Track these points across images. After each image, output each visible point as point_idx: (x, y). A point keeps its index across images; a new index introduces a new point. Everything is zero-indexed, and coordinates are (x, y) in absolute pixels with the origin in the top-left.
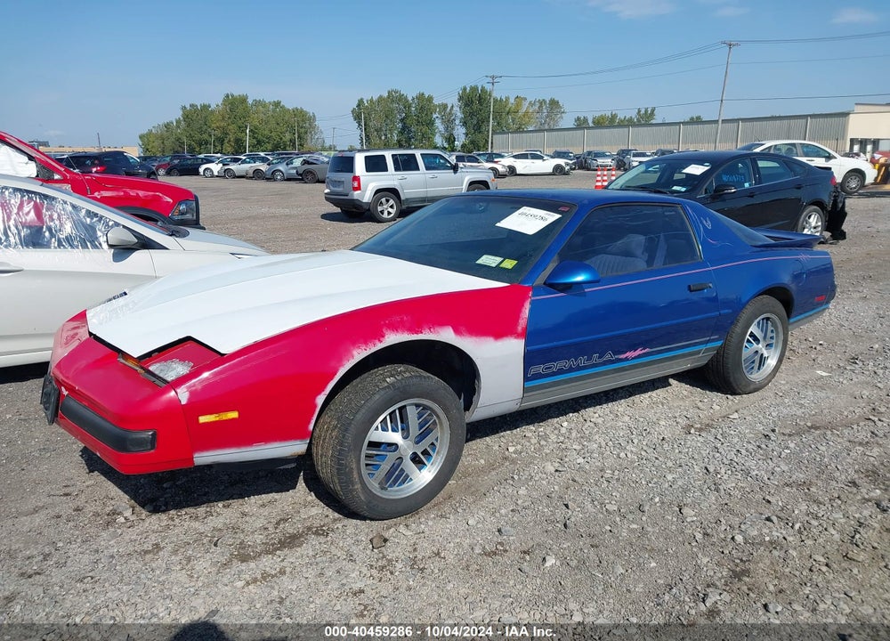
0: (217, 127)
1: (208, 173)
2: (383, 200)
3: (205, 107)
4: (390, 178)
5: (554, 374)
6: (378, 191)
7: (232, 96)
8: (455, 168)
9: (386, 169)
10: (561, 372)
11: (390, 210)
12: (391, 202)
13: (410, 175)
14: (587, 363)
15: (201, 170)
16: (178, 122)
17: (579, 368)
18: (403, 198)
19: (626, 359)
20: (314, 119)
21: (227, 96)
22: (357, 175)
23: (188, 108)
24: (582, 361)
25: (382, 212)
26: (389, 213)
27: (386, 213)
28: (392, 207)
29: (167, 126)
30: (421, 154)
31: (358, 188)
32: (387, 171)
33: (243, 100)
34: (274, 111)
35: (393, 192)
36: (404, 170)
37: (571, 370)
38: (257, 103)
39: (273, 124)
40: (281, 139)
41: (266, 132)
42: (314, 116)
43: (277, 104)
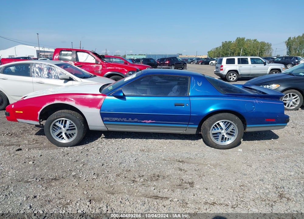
0: (233, 49)
1: (212, 64)
2: (231, 74)
3: (230, 42)
4: (236, 66)
5: (113, 121)
6: (229, 71)
7: (240, 38)
8: (265, 64)
9: (234, 63)
10: (116, 121)
11: (234, 78)
12: (235, 75)
13: (244, 66)
14: (127, 121)
15: (210, 63)
16: (220, 47)
17: (124, 122)
18: (239, 73)
19: (145, 123)
20: (271, 45)
21: (238, 38)
22: (222, 65)
23: (224, 42)
24: (125, 120)
25: (230, 78)
26: (233, 79)
27: (232, 79)
28: (235, 77)
29: (217, 48)
30: (251, 58)
31: (222, 70)
32: (234, 64)
33: (243, 39)
34: (253, 43)
35: (236, 71)
36: (242, 64)
37: (120, 121)
38: (248, 40)
39: (252, 48)
40: (254, 53)
41: (249, 51)
42: (271, 44)
43: (255, 40)
